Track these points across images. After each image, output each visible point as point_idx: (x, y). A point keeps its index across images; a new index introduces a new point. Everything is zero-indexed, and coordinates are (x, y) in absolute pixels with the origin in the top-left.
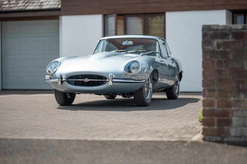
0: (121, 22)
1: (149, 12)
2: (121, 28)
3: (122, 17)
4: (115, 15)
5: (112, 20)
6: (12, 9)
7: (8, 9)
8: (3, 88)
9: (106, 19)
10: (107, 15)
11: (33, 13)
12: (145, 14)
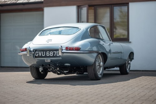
0: (92, 12)
1: (115, 3)
2: (92, 17)
3: (93, 8)
4: (87, 6)
5: (84, 10)
6: (6, 3)
7: (3, 3)
8: (2, 66)
9: (79, 9)
10: (81, 6)
11: (23, 6)
12: (111, 4)
